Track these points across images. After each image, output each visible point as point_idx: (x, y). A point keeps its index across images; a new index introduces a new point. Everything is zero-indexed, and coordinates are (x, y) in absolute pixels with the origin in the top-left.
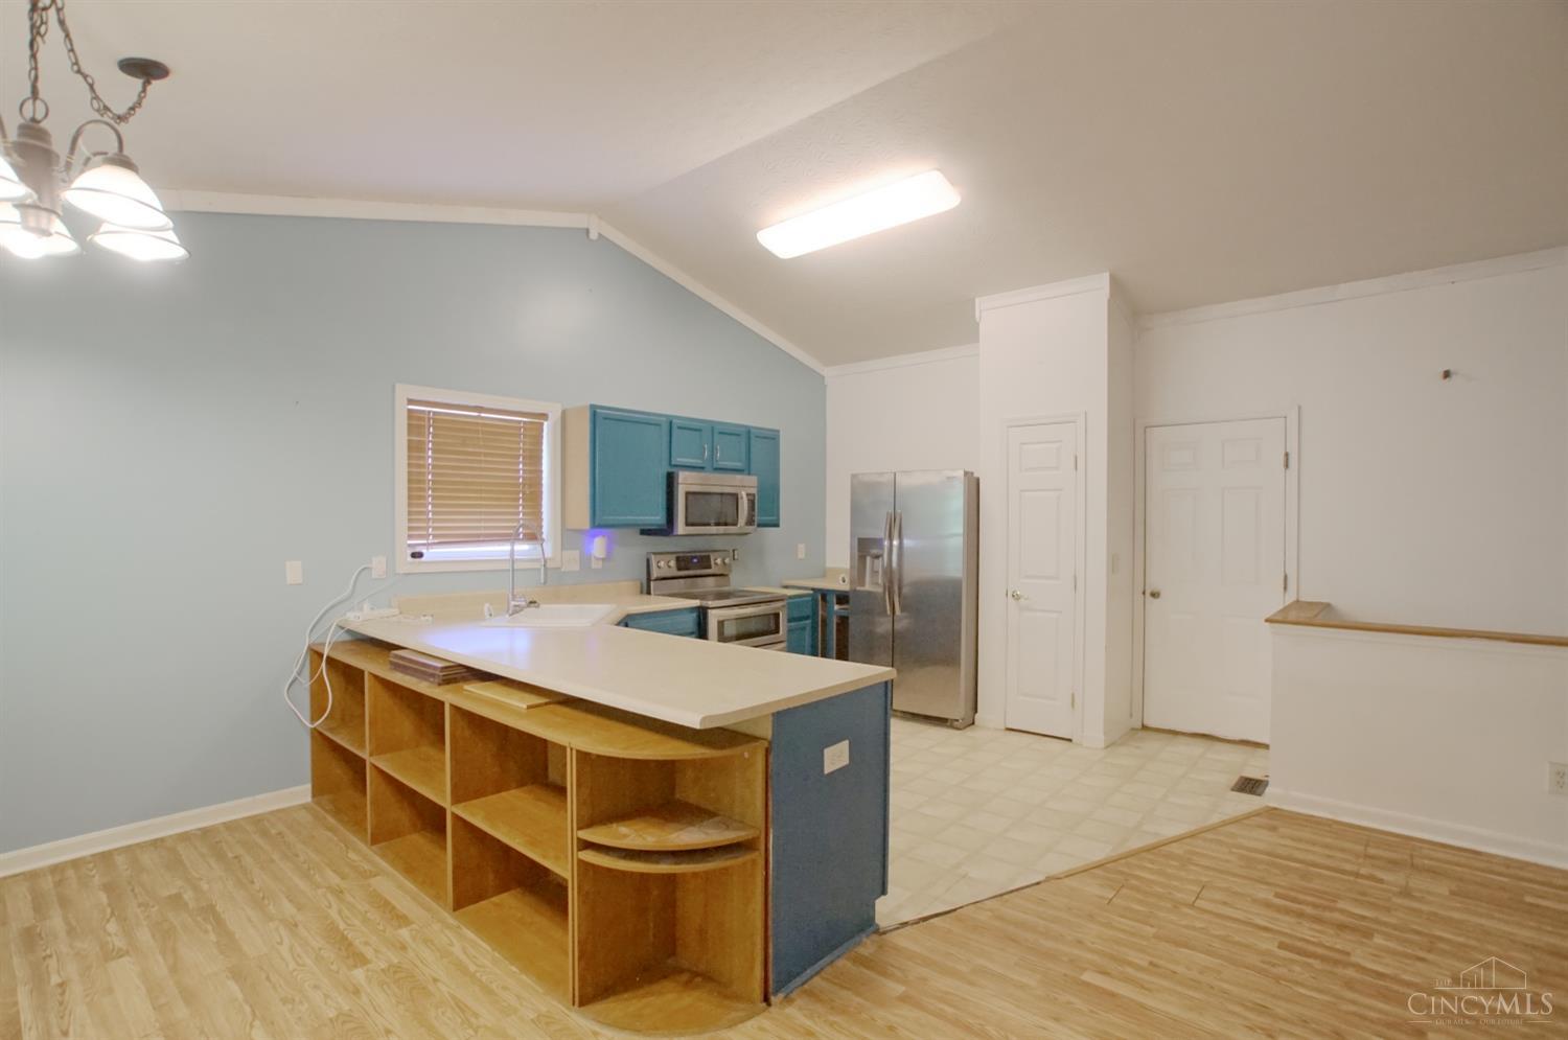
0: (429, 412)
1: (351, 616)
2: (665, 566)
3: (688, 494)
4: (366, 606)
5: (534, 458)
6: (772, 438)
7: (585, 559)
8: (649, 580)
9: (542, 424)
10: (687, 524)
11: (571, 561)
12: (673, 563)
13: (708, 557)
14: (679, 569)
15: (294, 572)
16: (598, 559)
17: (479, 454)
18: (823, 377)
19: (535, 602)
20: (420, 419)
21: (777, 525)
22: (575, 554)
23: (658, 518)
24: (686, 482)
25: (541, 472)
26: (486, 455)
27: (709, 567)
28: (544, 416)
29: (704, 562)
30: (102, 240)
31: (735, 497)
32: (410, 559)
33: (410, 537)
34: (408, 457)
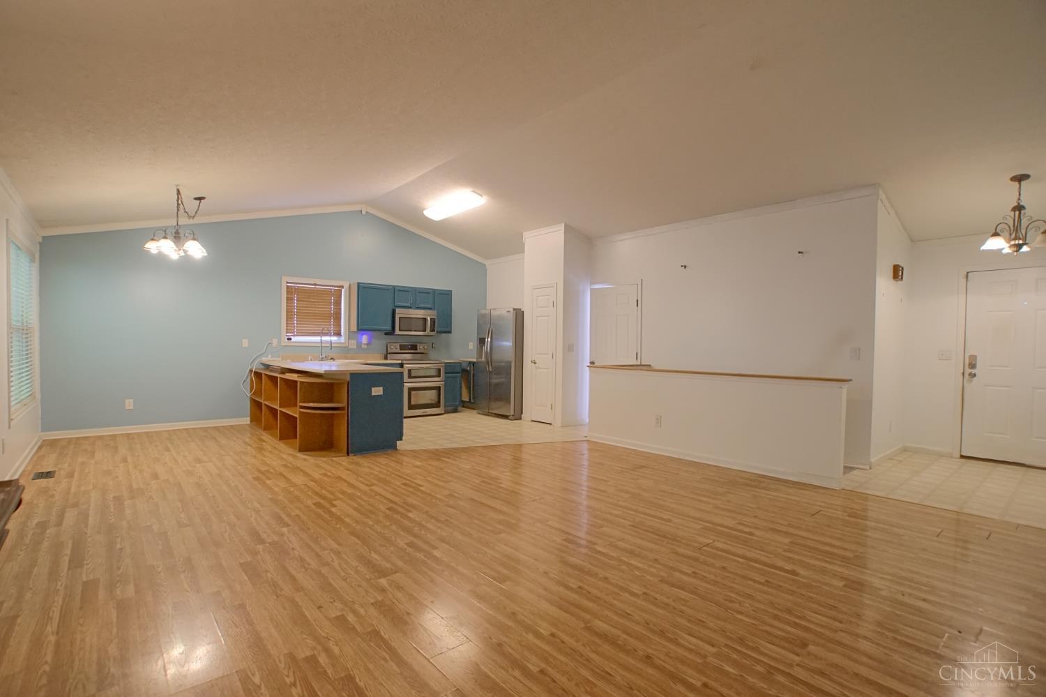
0: (295, 286)
1: (264, 359)
2: (395, 348)
3: (400, 318)
4: (270, 356)
5: (338, 303)
6: (448, 294)
7: (359, 344)
8: (387, 354)
9: (341, 290)
10: (400, 330)
11: (353, 344)
12: (398, 347)
13: (416, 346)
14: (401, 349)
15: (245, 343)
16: (365, 344)
17: (315, 302)
18: (485, 265)
20: (291, 289)
21: (450, 332)
22: (355, 341)
23: (389, 328)
24: (400, 313)
25: (341, 308)
26: (318, 302)
27: (416, 349)
28: (342, 287)
29: (414, 347)
30: (188, 253)
31: (425, 319)
32: (286, 341)
33: (287, 333)
34: (287, 303)
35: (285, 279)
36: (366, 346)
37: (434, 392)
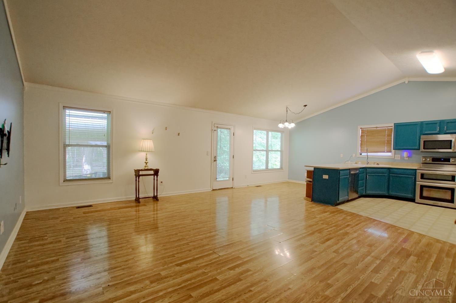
2: (427, 160)
7: (402, 158)
8: (421, 163)
11: (398, 157)
12: (430, 160)
13: (449, 159)
14: (432, 161)
16: (406, 157)
17: (376, 136)
19: (378, 163)
20: (364, 131)
22: (400, 156)
23: (417, 147)
24: (424, 138)
25: (392, 138)
26: (377, 136)
27: (449, 161)
28: (392, 127)
29: (447, 160)
31: (450, 141)
32: (360, 155)
34: (361, 138)
35: (359, 127)
36: (407, 159)
37: (448, 192)
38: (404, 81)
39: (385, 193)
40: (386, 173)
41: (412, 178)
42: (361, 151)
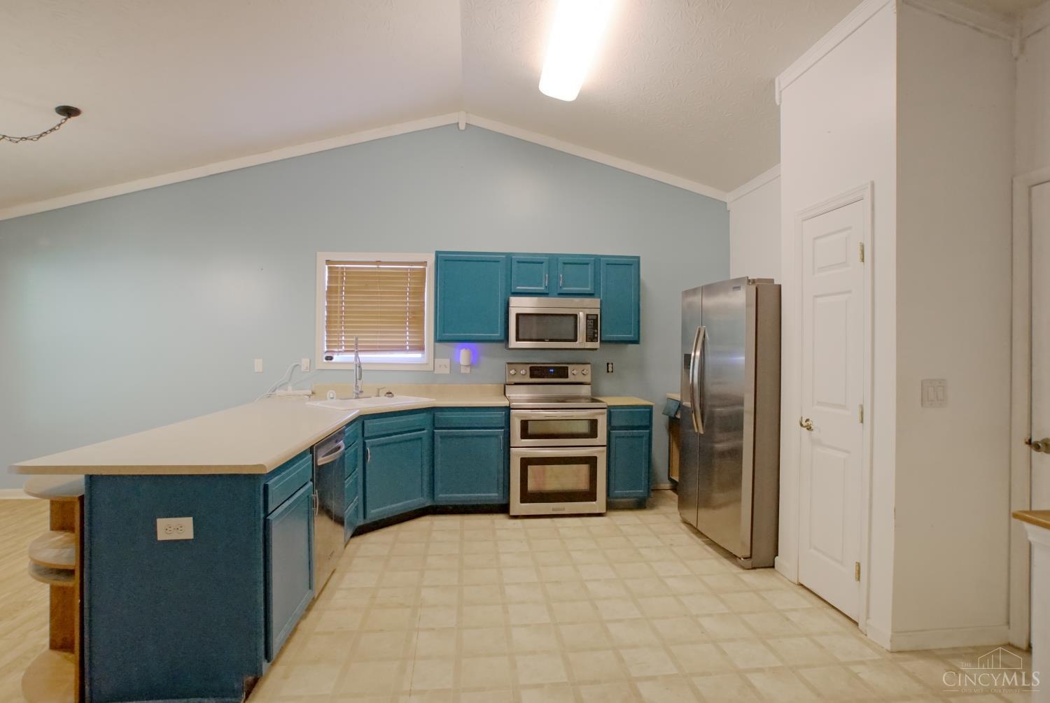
0: (342, 268)
2: (519, 373)
3: (518, 315)
5: (419, 293)
6: (632, 264)
7: (455, 366)
8: (505, 384)
9: (424, 269)
10: (518, 339)
11: (443, 366)
12: (524, 372)
13: (567, 368)
15: (258, 365)
16: (467, 366)
17: (377, 293)
18: (726, 203)
19: (390, 393)
20: (337, 272)
21: (636, 342)
22: (447, 361)
23: (499, 335)
24: (517, 305)
25: (424, 302)
26: (382, 293)
27: (567, 376)
28: (425, 263)
29: (562, 372)
31: (574, 317)
32: (325, 361)
34: (328, 297)
35: (322, 257)
36: (468, 370)
37: (584, 469)
38: (456, 122)
39: (423, 501)
40: (424, 429)
41: (497, 436)
42: (328, 347)
